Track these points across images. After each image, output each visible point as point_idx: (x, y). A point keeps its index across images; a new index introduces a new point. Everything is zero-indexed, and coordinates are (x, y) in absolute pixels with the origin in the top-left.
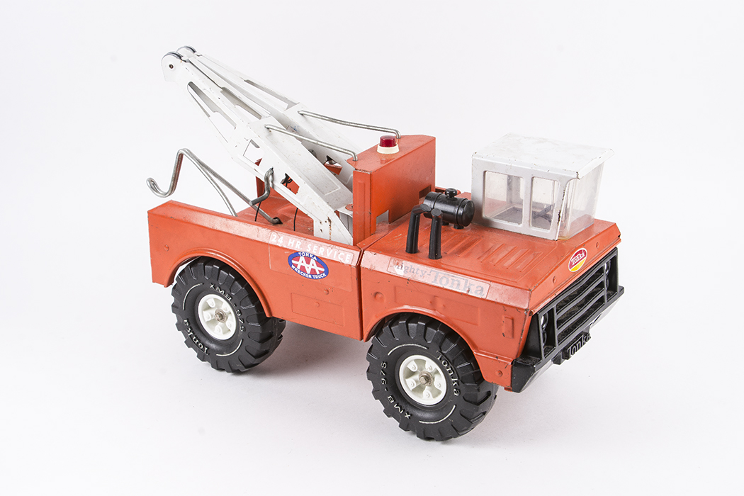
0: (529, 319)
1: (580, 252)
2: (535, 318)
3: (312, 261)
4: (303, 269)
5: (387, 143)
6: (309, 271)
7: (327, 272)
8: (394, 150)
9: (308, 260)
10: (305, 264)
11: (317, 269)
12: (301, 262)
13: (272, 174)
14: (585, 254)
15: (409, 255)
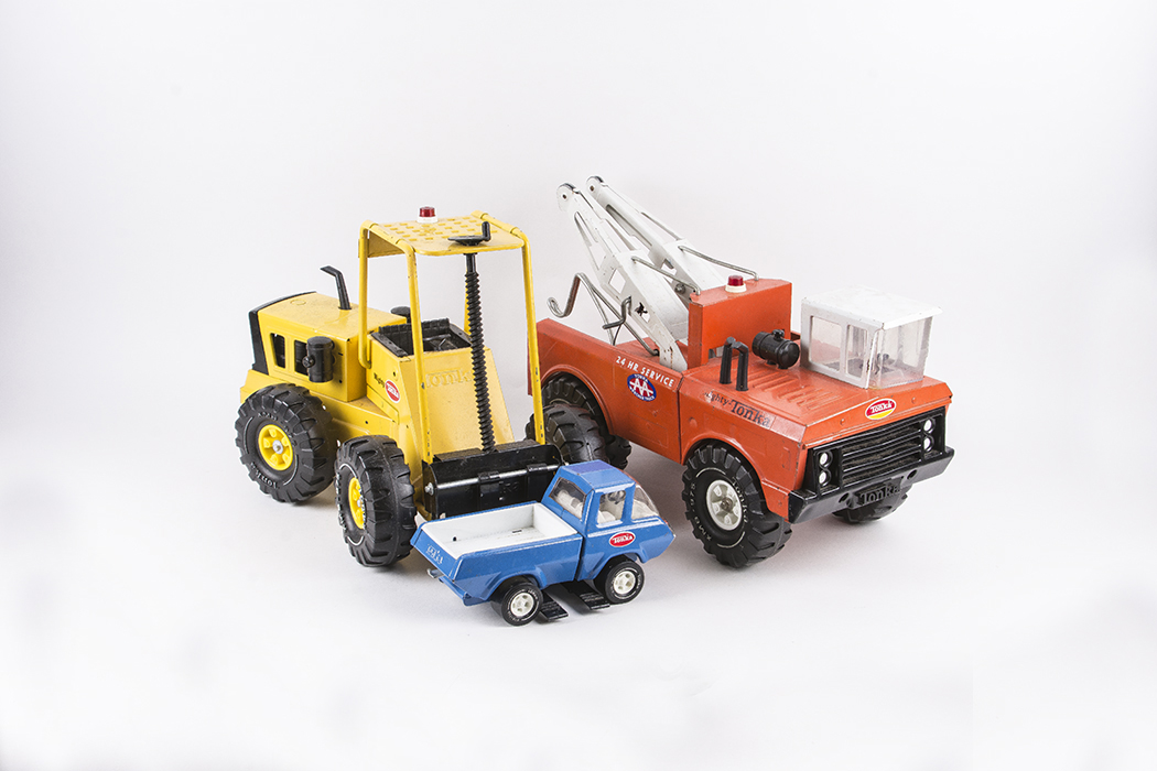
0: (803, 455)
1: (886, 402)
2: (813, 455)
3: (645, 384)
4: (638, 390)
5: (735, 282)
6: (642, 393)
7: (655, 395)
8: (741, 290)
9: (641, 382)
10: (639, 386)
11: (649, 391)
12: (636, 384)
13: (630, 302)
14: (893, 406)
15: (721, 385)
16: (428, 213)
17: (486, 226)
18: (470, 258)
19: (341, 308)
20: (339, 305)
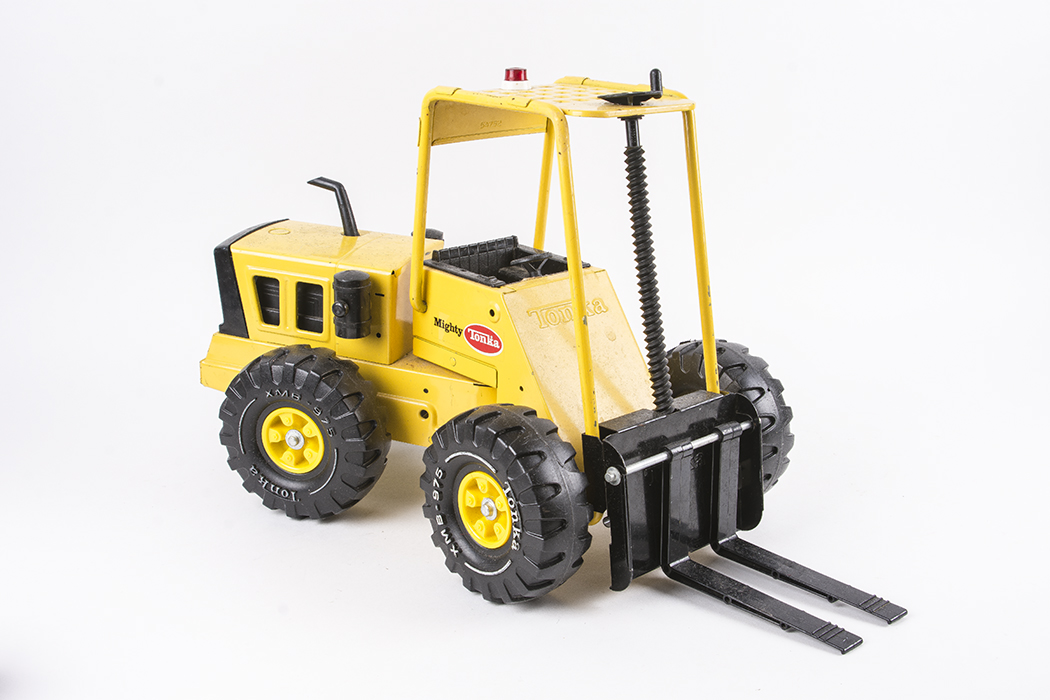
16: (518, 75)
17: (656, 75)
18: (632, 123)
19: (346, 234)
20: (343, 231)
